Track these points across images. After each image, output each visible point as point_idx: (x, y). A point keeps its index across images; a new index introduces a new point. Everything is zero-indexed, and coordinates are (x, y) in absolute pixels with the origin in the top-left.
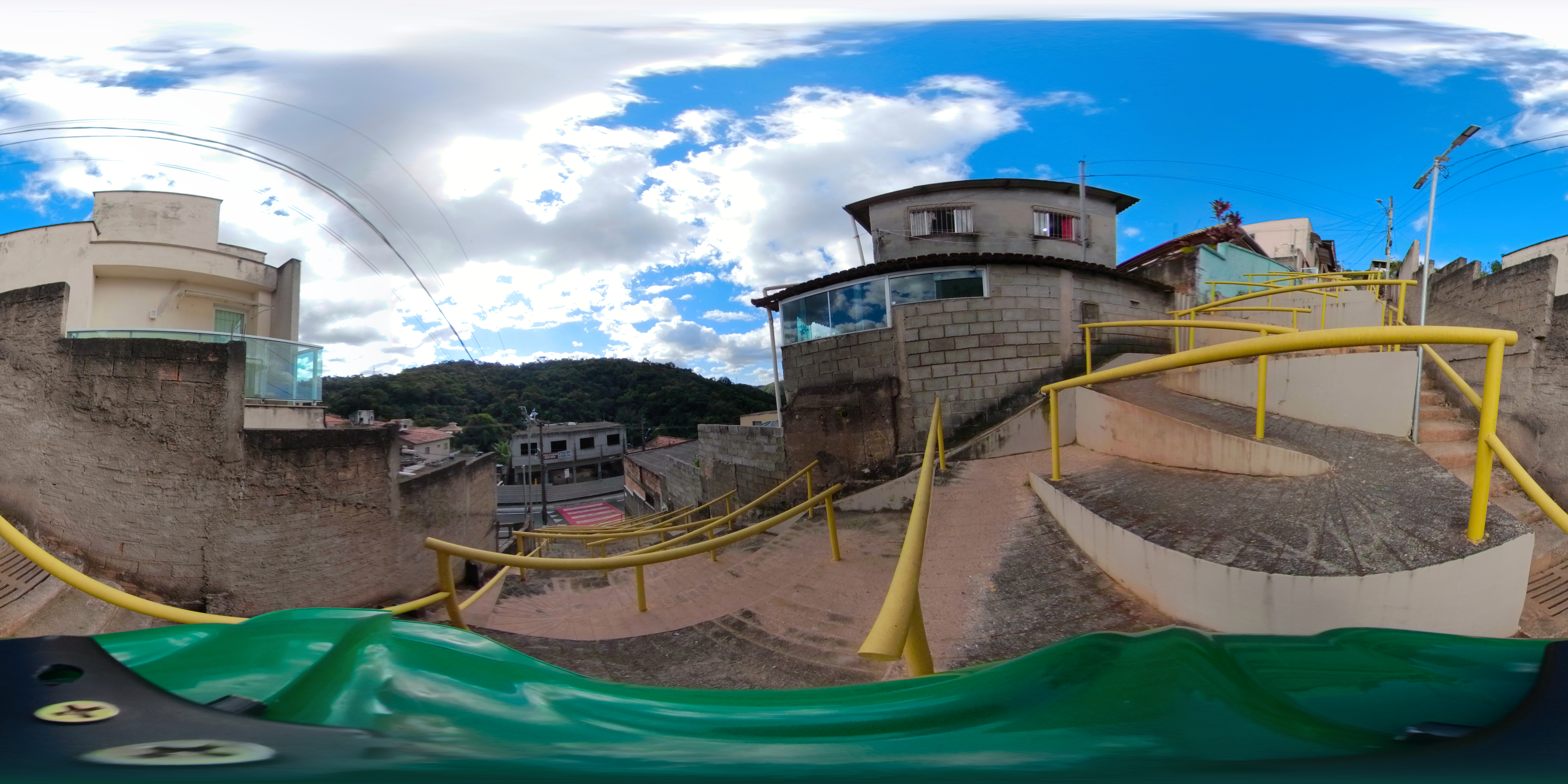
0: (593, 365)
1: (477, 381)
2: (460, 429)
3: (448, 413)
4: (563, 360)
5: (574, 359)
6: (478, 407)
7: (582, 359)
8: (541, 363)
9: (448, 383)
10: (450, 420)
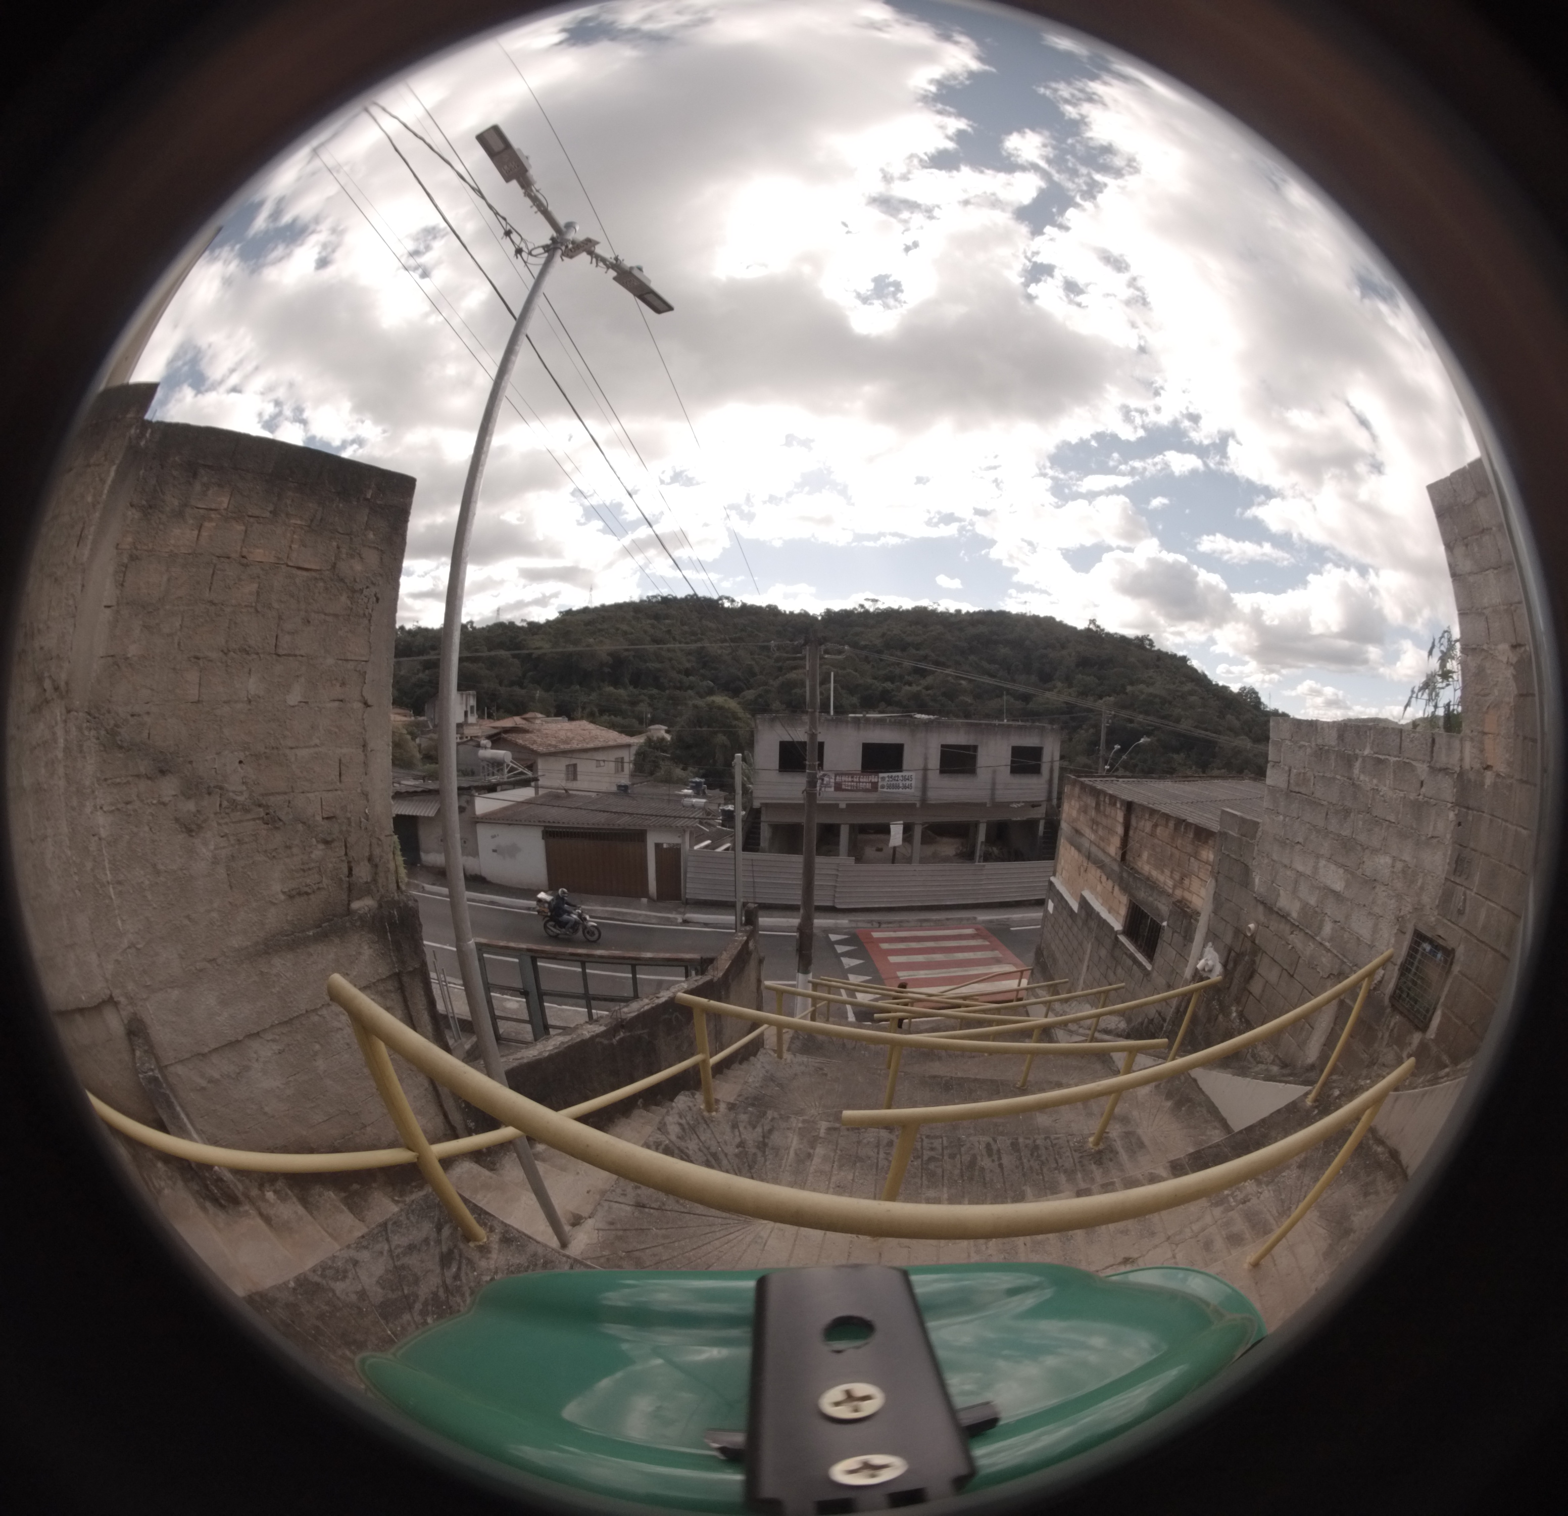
1: (724, 641)
3: (650, 705)
4: (916, 609)
9: (656, 643)
10: (653, 721)
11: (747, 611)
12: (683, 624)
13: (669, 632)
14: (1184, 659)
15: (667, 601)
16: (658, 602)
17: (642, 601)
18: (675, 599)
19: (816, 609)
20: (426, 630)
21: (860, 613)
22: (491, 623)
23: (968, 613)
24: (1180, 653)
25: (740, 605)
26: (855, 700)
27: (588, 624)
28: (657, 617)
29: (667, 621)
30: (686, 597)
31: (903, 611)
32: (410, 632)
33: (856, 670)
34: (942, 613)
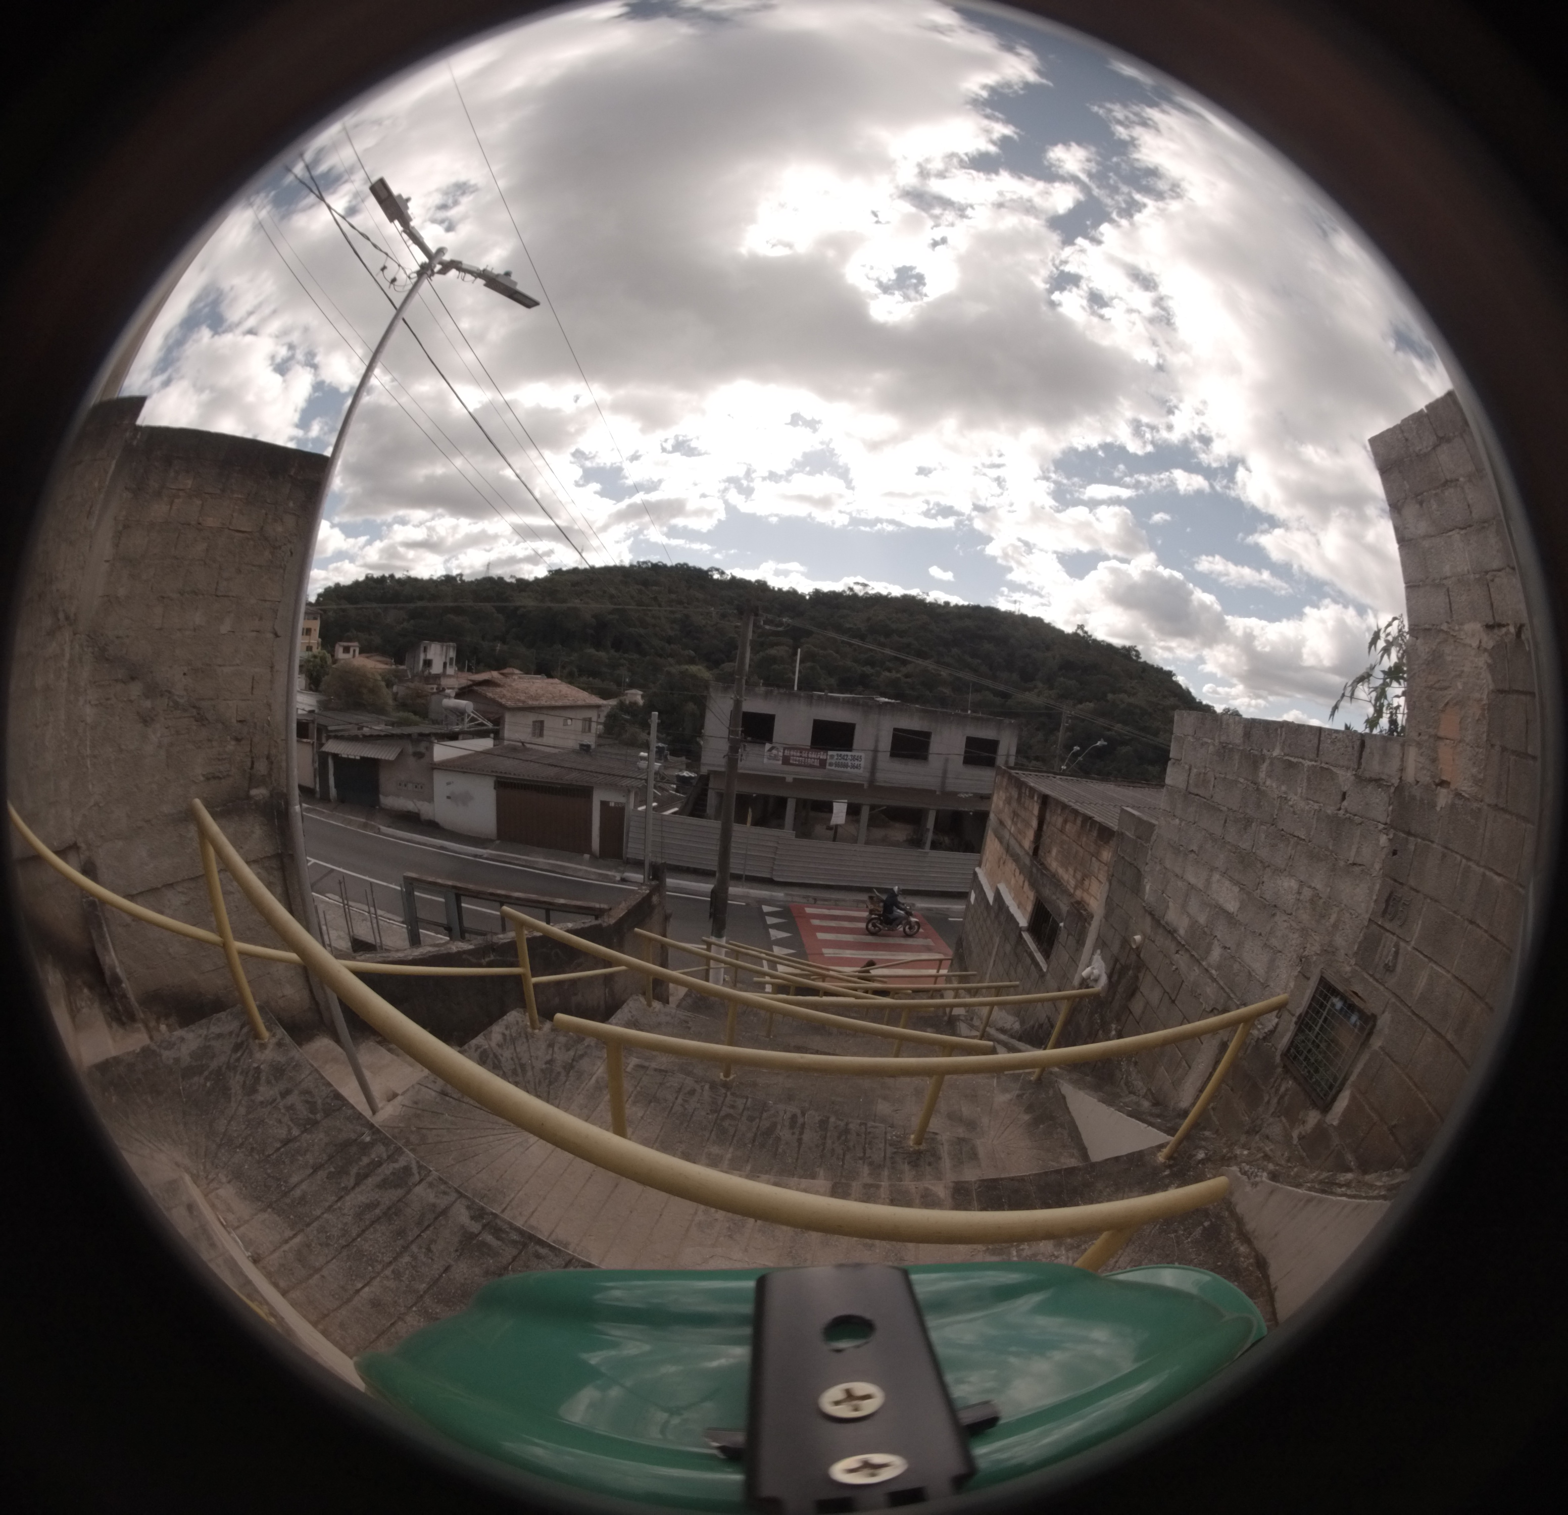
2: (639, 698)
3: (629, 669)
4: (904, 598)
9: (642, 609)
10: (631, 686)
11: (737, 584)
12: (670, 591)
13: (655, 599)
14: (1170, 674)
15: (657, 568)
16: (648, 568)
17: (632, 566)
18: (665, 566)
19: (805, 588)
20: (416, 580)
21: (848, 596)
22: (479, 577)
23: (956, 606)
24: (1167, 668)
25: (729, 577)
26: (833, 681)
27: (575, 584)
28: (645, 583)
29: (654, 588)
30: (676, 565)
31: (892, 598)
32: (399, 580)
33: (837, 652)
34: (930, 603)
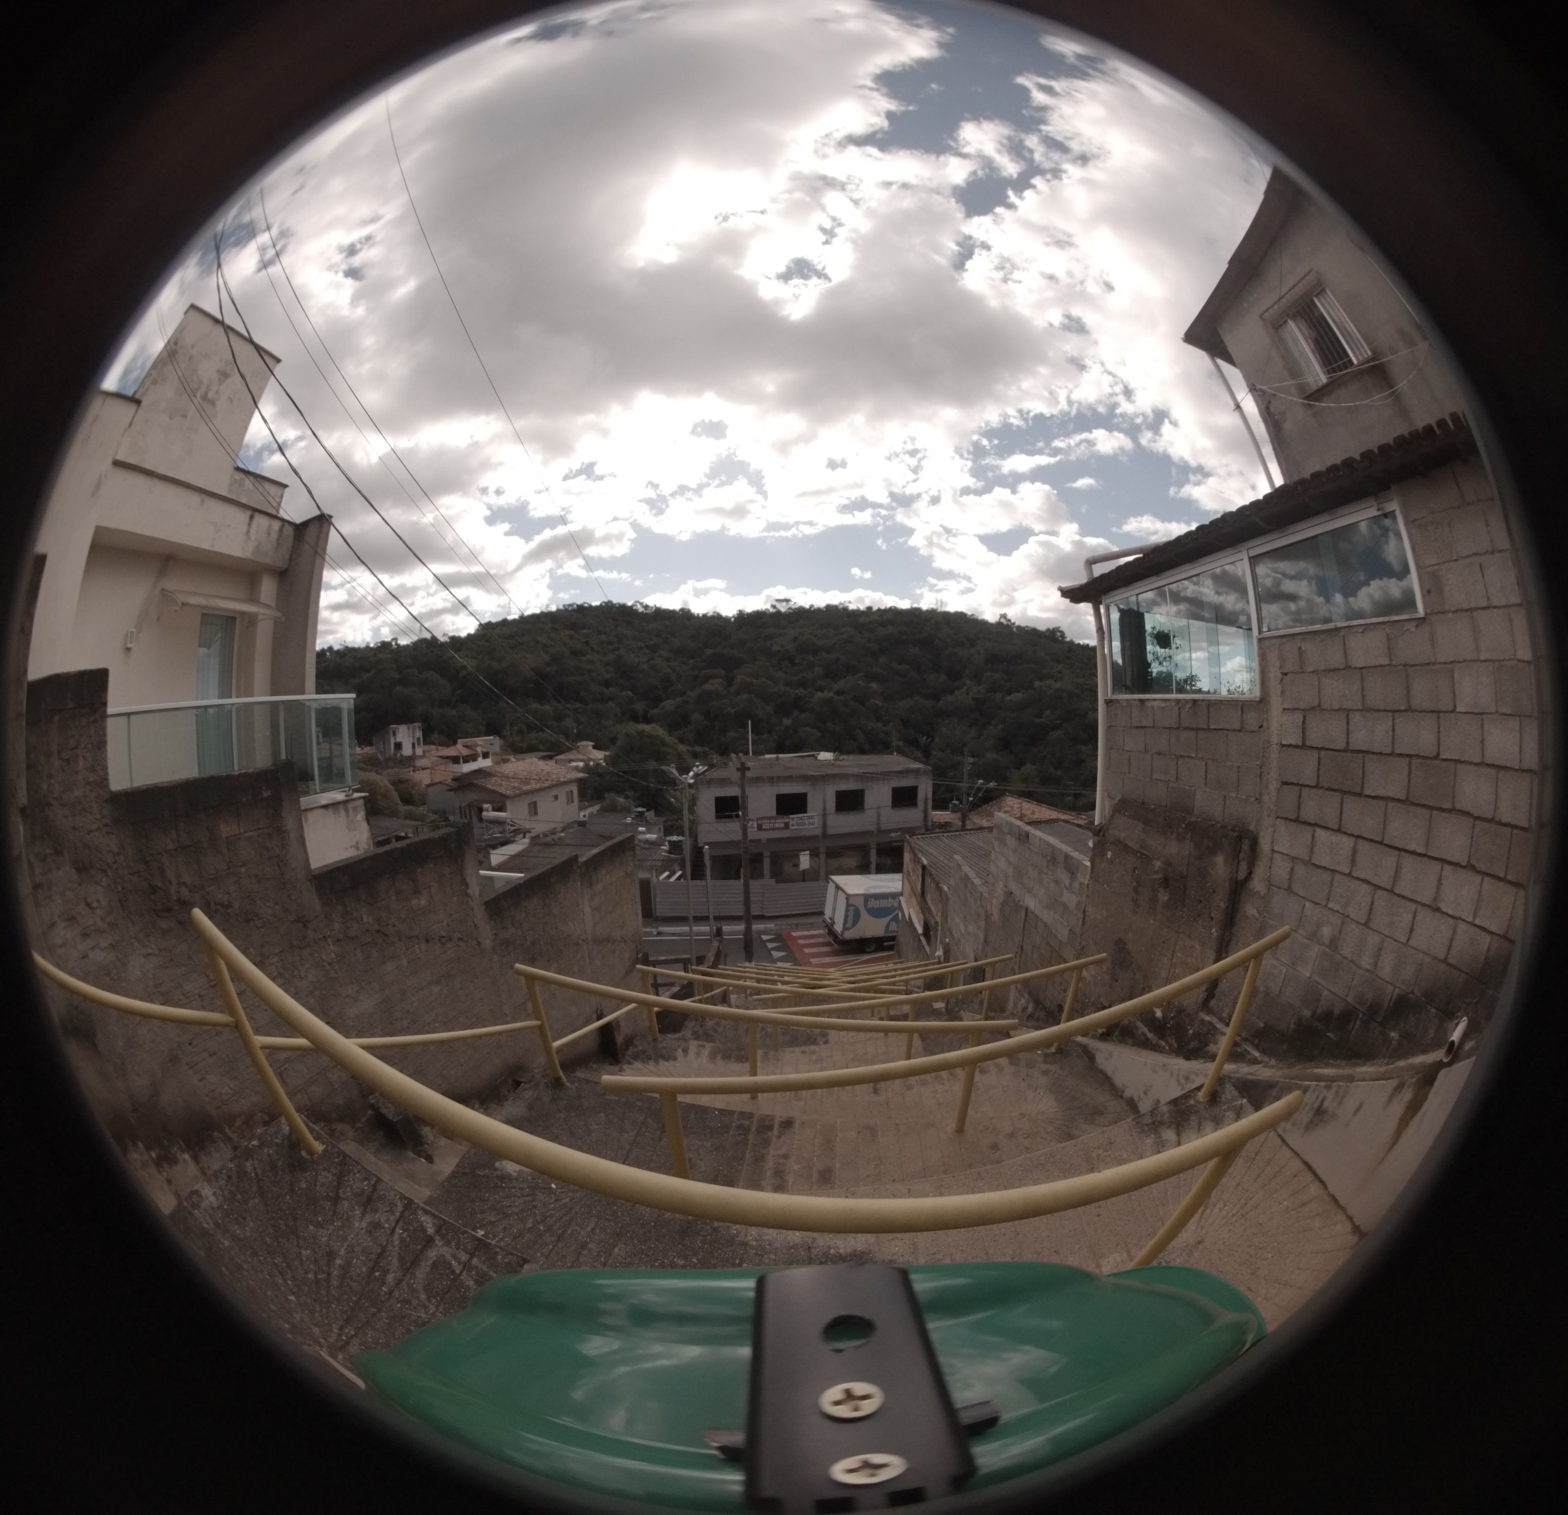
0: (891, 622)
1: (640, 649)
2: (599, 755)
3: (575, 721)
4: (829, 607)
5: (852, 607)
6: (640, 707)
7: (869, 608)
8: (779, 612)
9: (575, 653)
11: (660, 615)
12: (600, 633)
13: (587, 643)
15: (583, 610)
16: (573, 611)
17: (558, 610)
18: (590, 607)
21: (772, 615)
25: (653, 609)
27: (506, 638)
28: (575, 627)
29: (583, 631)
30: (602, 605)
31: (816, 610)
34: (854, 611)
